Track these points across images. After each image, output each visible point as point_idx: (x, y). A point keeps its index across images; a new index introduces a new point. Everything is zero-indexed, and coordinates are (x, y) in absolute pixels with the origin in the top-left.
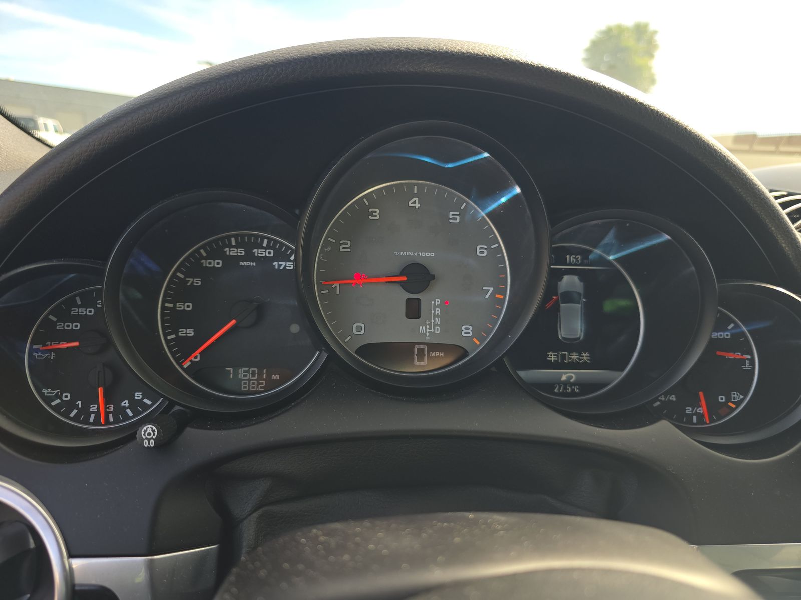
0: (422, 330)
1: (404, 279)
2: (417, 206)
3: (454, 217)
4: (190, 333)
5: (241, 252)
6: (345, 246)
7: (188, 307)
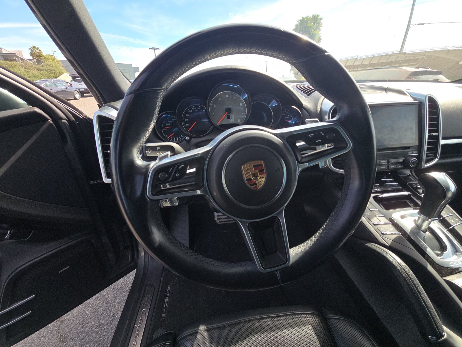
0: (231, 121)
1: (227, 113)
2: (228, 96)
3: (235, 98)
4: (188, 125)
5: (195, 109)
6: (215, 106)
7: (187, 120)
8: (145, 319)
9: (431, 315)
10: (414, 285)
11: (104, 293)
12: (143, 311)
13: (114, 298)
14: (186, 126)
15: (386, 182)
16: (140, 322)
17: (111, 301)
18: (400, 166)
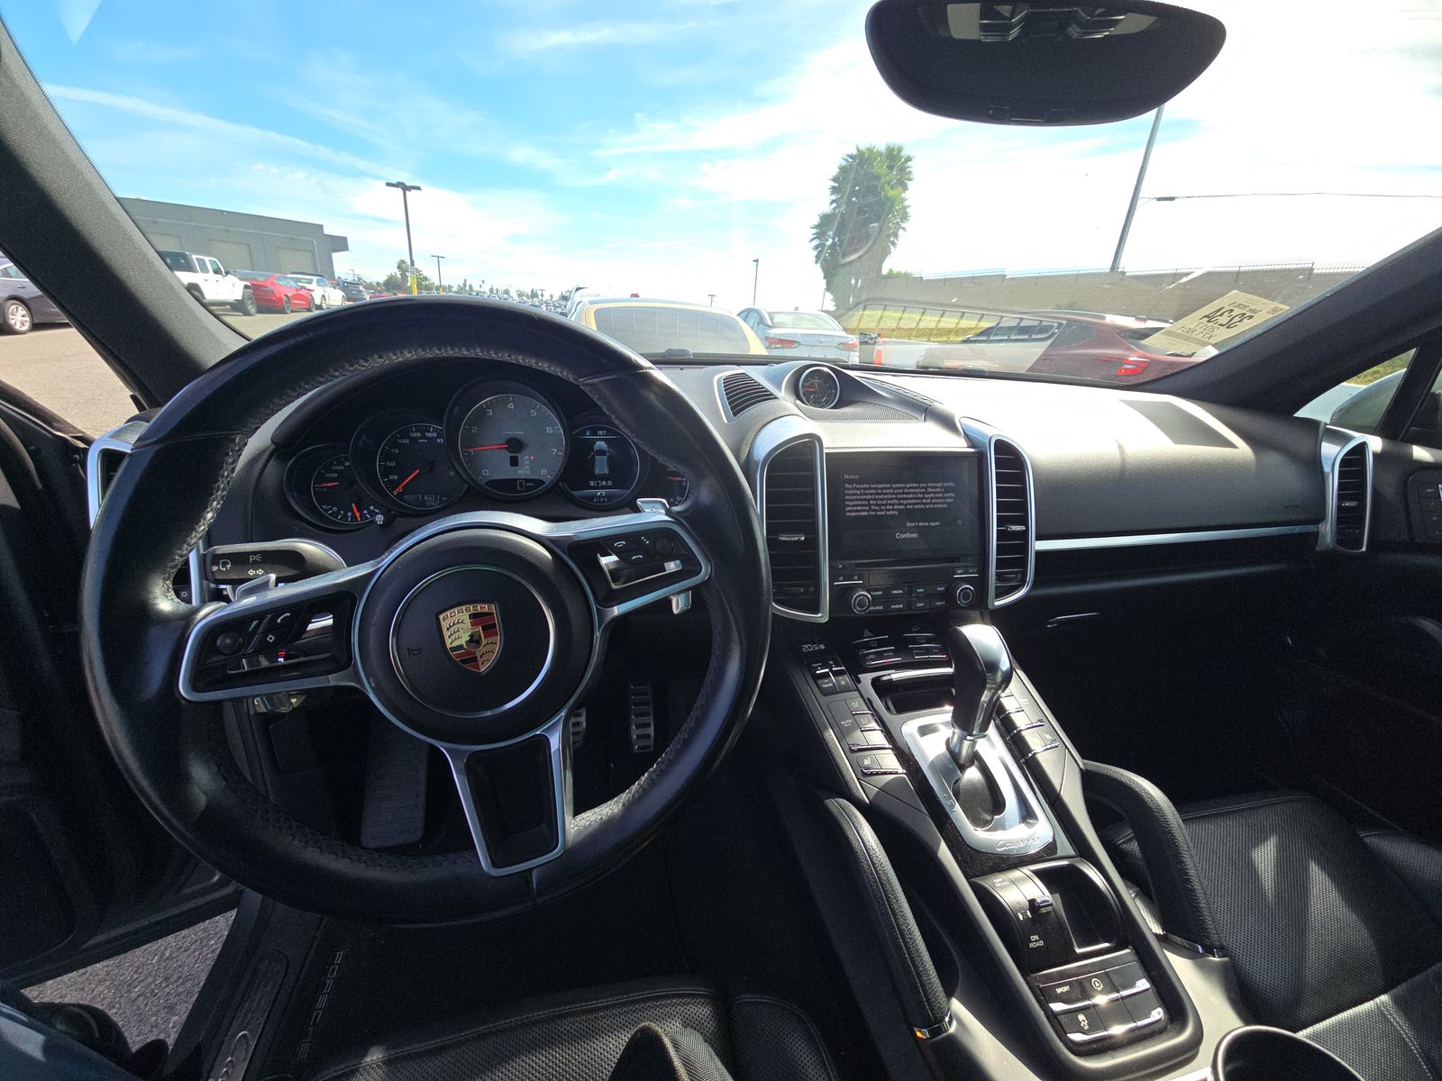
0: (520, 472)
2: (512, 408)
3: (534, 414)
4: (396, 477)
5: (419, 435)
6: (475, 429)
7: (393, 464)
8: (244, 1060)
9: (917, 971)
10: (886, 894)
11: (131, 993)
12: (240, 1037)
13: (165, 1008)
14: (389, 480)
15: (914, 640)
16: (226, 1071)
17: (153, 1019)
18: (937, 603)
